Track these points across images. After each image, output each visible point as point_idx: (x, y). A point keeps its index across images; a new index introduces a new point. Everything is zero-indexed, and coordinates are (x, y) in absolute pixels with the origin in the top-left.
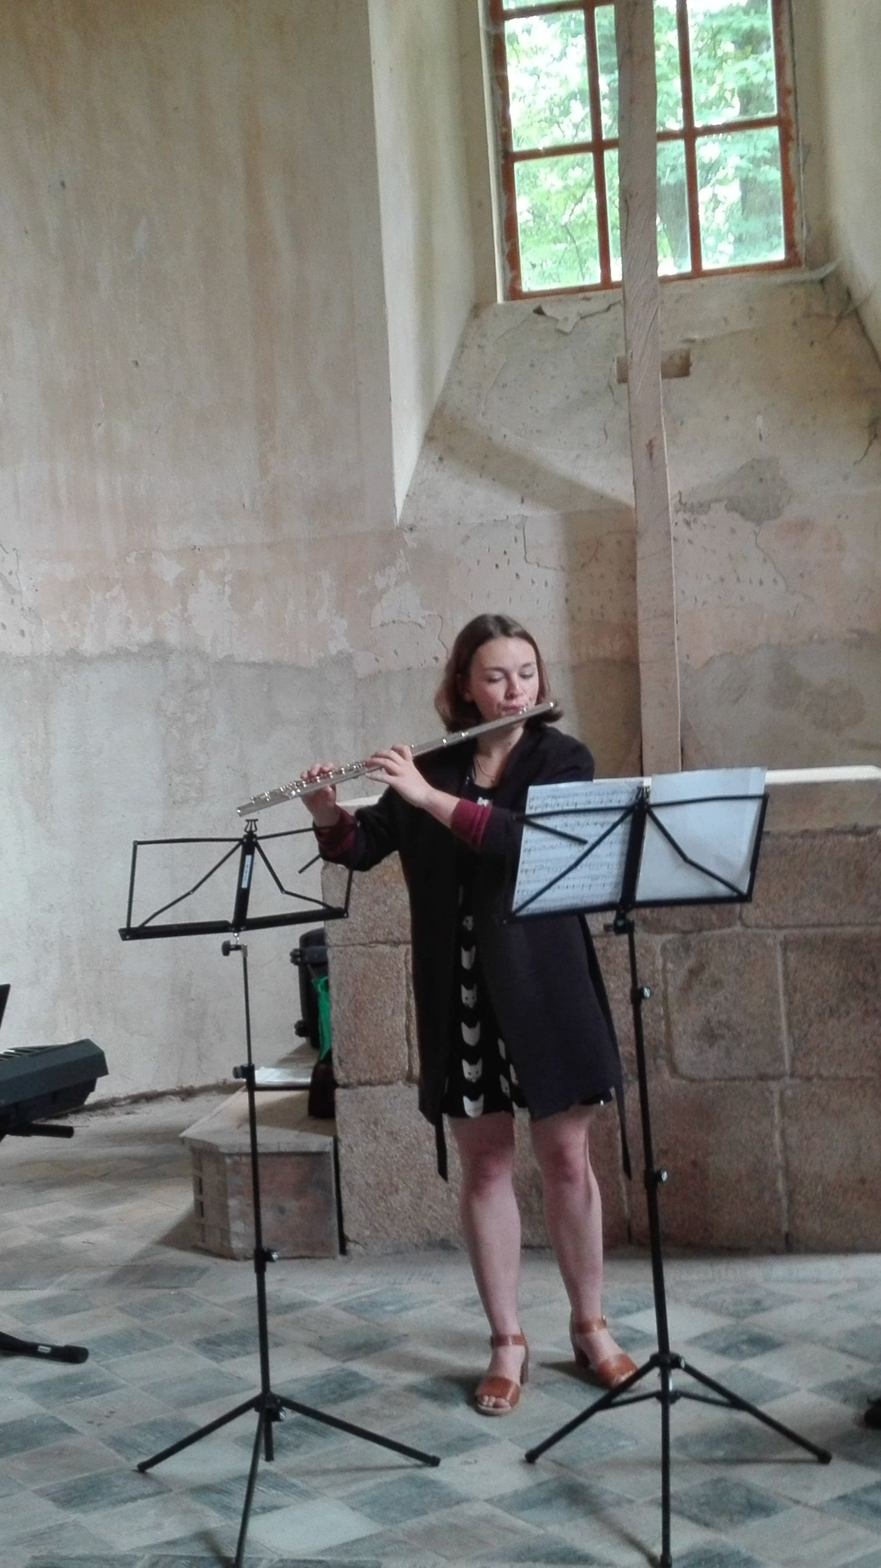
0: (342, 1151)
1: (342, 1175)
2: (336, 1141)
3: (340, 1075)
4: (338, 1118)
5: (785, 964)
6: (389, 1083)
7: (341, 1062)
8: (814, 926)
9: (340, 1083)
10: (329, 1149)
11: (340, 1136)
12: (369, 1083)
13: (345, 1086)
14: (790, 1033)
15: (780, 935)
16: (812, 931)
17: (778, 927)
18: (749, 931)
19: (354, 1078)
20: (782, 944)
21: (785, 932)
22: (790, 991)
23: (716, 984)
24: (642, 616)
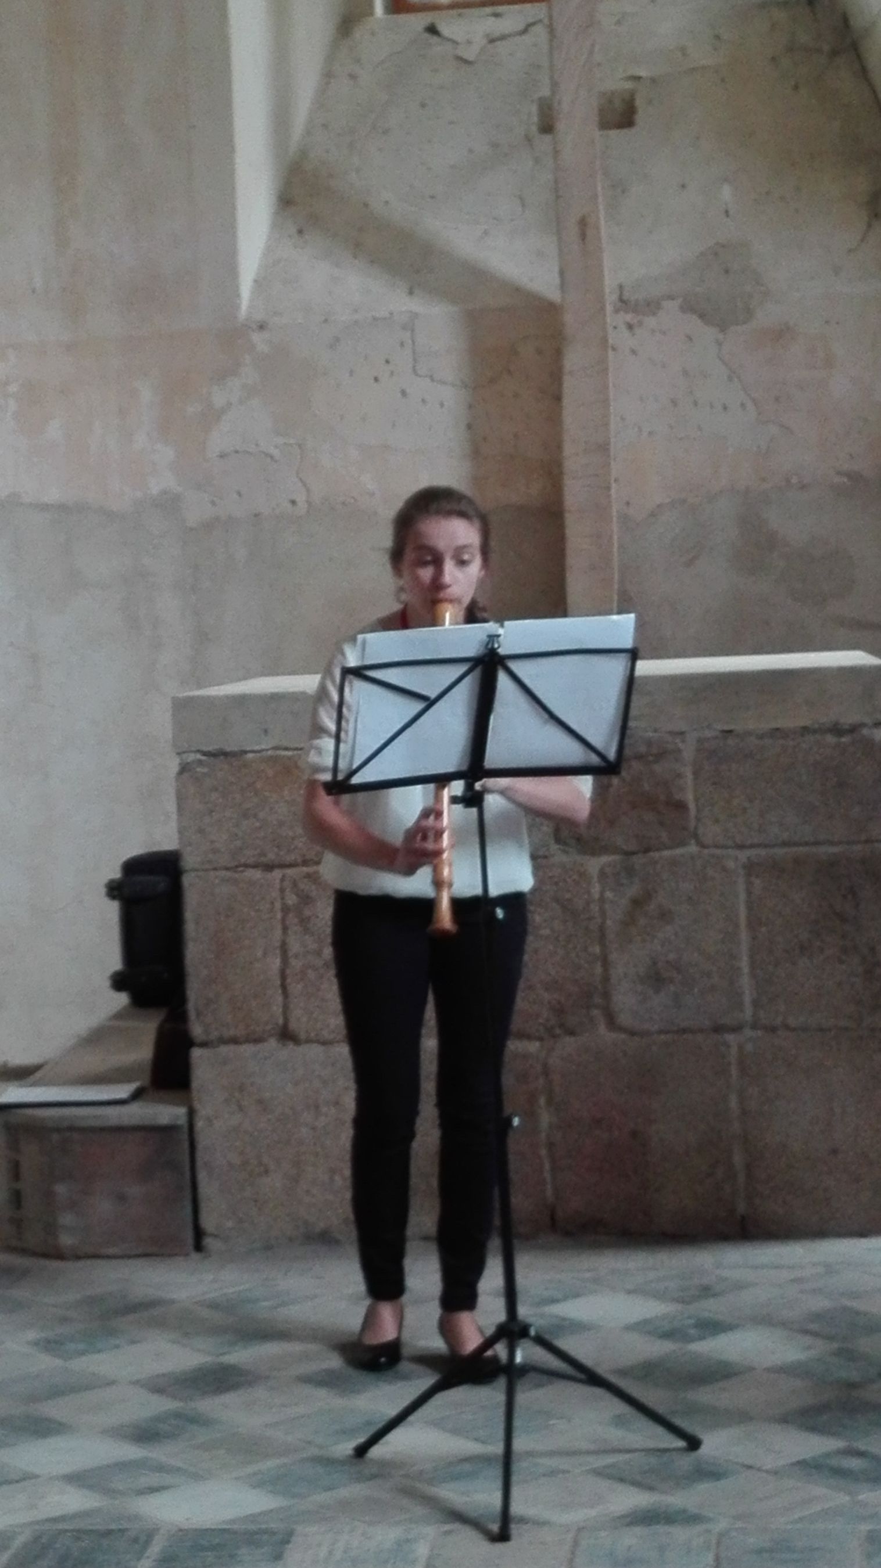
0: (200, 1124)
1: (199, 1153)
2: (191, 1113)
3: (197, 1030)
4: (195, 1084)
5: (749, 893)
8: (785, 844)
9: (198, 1040)
10: (183, 1123)
11: (197, 1105)
13: (204, 1045)
14: (753, 975)
15: (743, 856)
16: (780, 852)
17: (741, 847)
18: (706, 851)
19: (214, 1035)
20: (744, 867)
21: (748, 853)
22: (754, 924)
23: (665, 916)
24: (568, 449)
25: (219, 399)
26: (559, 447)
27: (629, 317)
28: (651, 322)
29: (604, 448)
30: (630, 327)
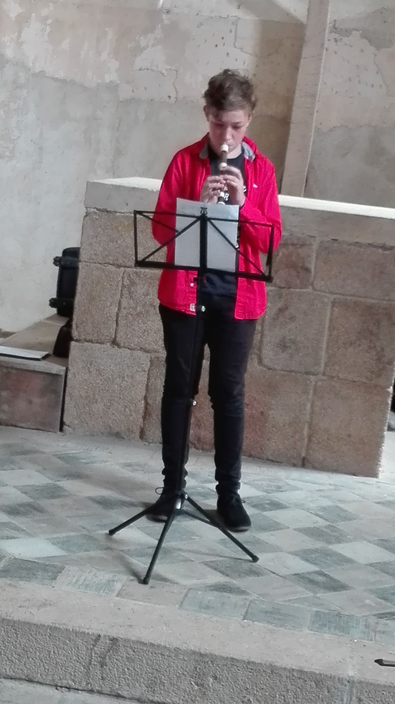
0: (70, 376)
1: (67, 389)
2: (67, 370)
3: (75, 334)
4: (70, 357)
5: (332, 314)
6: (102, 343)
7: (77, 327)
8: (351, 295)
9: (75, 339)
10: (63, 373)
11: (70, 367)
12: (91, 341)
13: (77, 341)
14: (327, 352)
15: (332, 297)
16: (349, 298)
17: (332, 293)
18: (316, 292)
19: (83, 337)
20: (332, 302)
21: (335, 296)
22: (332, 328)
23: (292, 318)
24: (297, 94)
25: (143, 42)
26: (294, 92)
27: (336, 36)
28: (345, 39)
29: (313, 96)
30: (336, 40)
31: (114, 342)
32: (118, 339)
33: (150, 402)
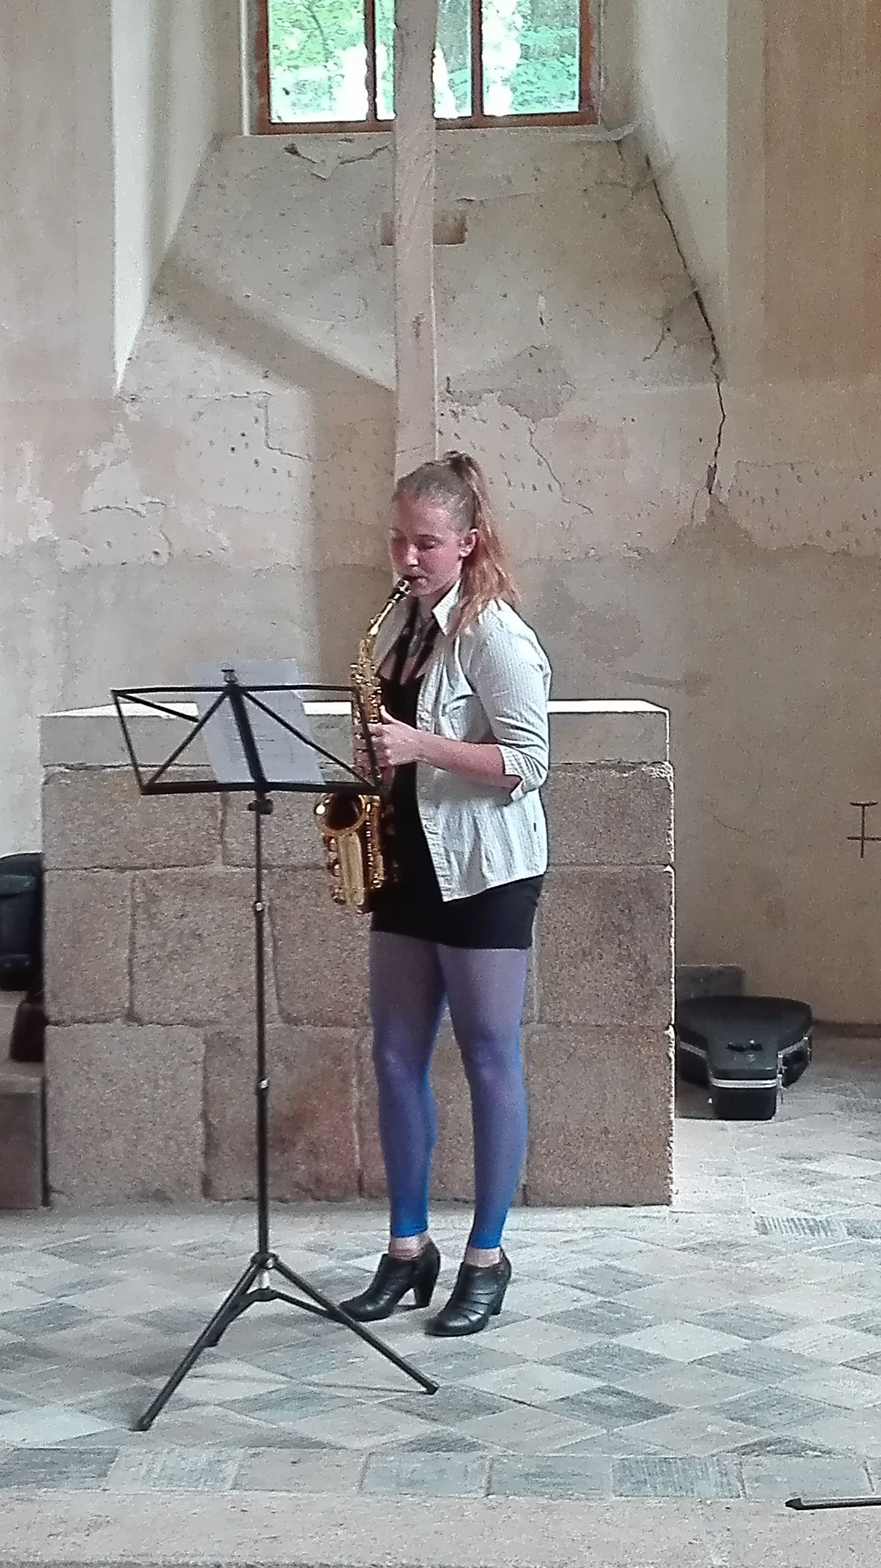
0: (51, 1094)
1: (49, 1119)
2: (44, 1083)
3: (51, 1010)
4: (48, 1058)
6: (107, 1020)
7: (55, 997)
9: (52, 1019)
10: (36, 1091)
11: (49, 1076)
12: (85, 1021)
13: (58, 1023)
19: (67, 1015)
27: (454, 406)
28: (473, 411)
30: (455, 414)
31: (132, 1017)
32: (137, 1009)
33: (215, 1122)
